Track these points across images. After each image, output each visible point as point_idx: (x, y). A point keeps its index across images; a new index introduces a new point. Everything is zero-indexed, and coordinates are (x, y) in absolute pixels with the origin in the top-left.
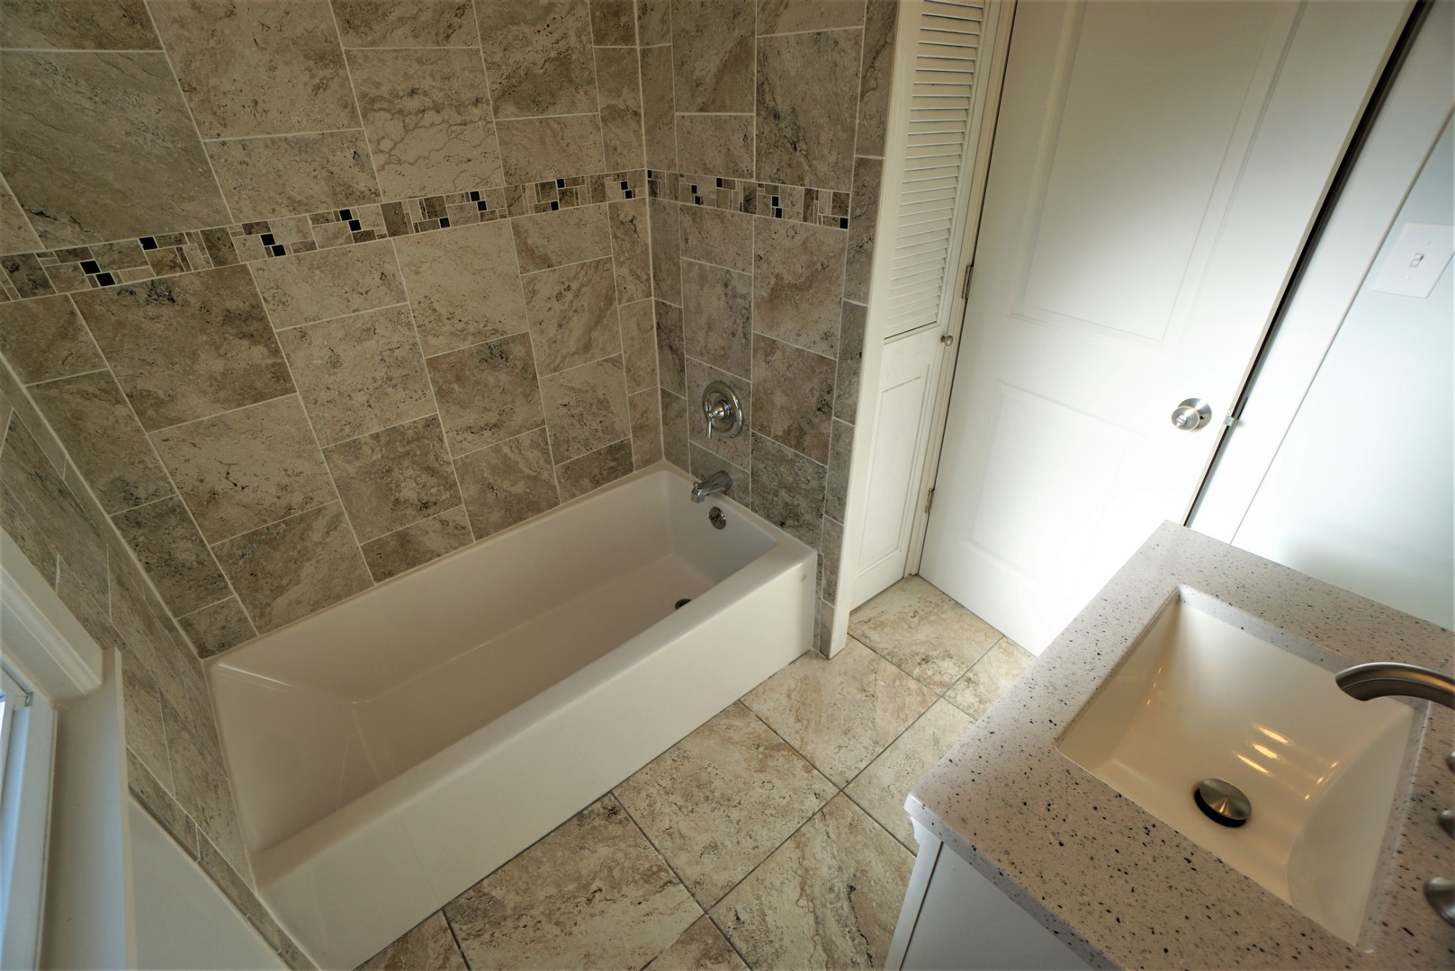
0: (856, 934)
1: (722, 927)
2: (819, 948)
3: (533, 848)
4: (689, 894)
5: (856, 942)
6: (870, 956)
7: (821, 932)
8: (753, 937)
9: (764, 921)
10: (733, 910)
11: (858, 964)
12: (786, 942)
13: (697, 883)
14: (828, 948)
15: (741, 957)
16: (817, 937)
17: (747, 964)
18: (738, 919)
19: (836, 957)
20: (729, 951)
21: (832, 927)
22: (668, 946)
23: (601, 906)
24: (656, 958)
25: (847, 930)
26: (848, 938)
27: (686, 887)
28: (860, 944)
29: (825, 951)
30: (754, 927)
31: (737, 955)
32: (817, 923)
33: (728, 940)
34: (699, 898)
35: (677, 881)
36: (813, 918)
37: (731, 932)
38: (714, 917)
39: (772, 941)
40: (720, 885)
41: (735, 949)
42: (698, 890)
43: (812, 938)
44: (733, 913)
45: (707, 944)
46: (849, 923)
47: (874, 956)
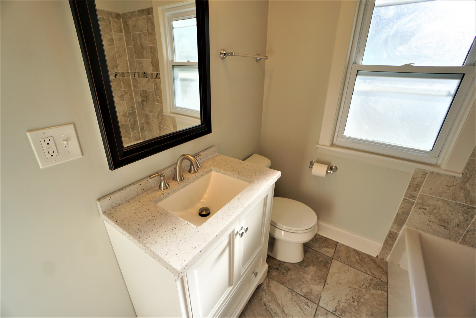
0: (270, 311)
1: (311, 302)
2: (280, 304)
3: (386, 309)
4: (327, 309)
5: (270, 308)
6: (265, 305)
7: (281, 308)
8: (301, 301)
9: (300, 307)
10: (311, 308)
11: (268, 302)
12: (290, 302)
13: (327, 314)
14: (278, 305)
15: (301, 295)
16: (282, 306)
17: (299, 294)
18: (308, 306)
19: (275, 302)
20: (305, 296)
21: (279, 311)
22: (322, 292)
23: (349, 297)
24: (323, 288)
25: (274, 312)
26: (273, 309)
27: (329, 311)
28: (269, 308)
29: (279, 303)
30: (302, 304)
31: (303, 295)
32: (284, 311)
33: (307, 299)
34: (323, 309)
35: (334, 312)
36: (285, 312)
37: (308, 301)
38: (315, 304)
39: (295, 302)
40: (319, 315)
41: (304, 297)
42: (325, 311)
43: (283, 306)
44: (310, 307)
45: (312, 296)
46: (274, 314)
47: (264, 306)
